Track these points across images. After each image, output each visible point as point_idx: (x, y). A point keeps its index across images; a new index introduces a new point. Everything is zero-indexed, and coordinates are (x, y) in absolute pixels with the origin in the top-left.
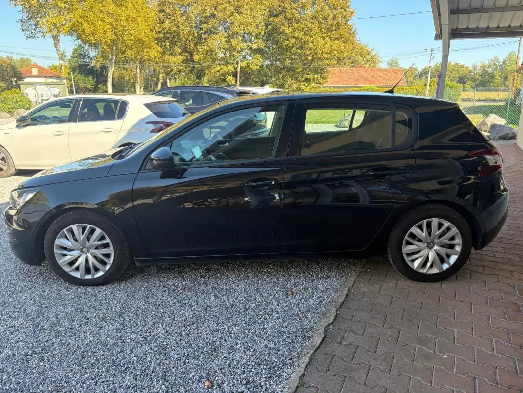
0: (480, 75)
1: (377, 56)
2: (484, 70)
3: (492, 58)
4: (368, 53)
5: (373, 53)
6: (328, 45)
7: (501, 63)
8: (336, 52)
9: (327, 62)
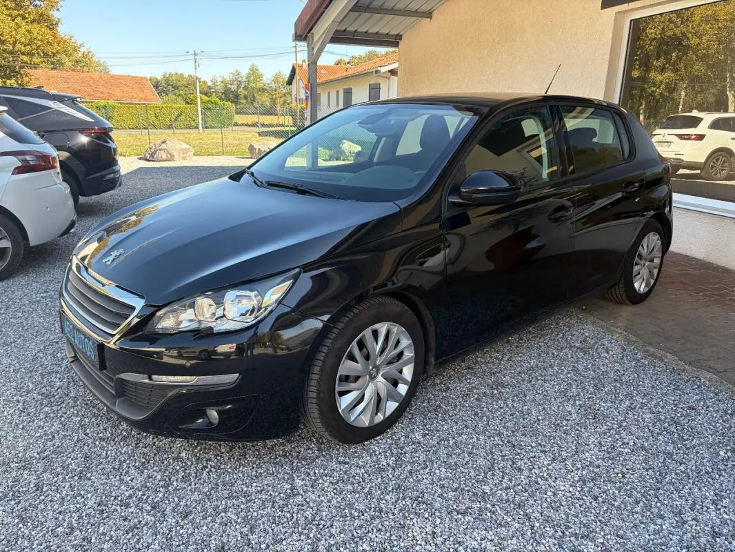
0: (222, 93)
1: (90, 54)
2: (226, 86)
3: (233, 71)
4: (75, 50)
5: (83, 50)
6: (23, 30)
7: (244, 79)
8: (39, 43)
9: (25, 58)
